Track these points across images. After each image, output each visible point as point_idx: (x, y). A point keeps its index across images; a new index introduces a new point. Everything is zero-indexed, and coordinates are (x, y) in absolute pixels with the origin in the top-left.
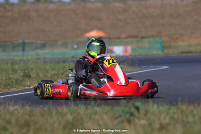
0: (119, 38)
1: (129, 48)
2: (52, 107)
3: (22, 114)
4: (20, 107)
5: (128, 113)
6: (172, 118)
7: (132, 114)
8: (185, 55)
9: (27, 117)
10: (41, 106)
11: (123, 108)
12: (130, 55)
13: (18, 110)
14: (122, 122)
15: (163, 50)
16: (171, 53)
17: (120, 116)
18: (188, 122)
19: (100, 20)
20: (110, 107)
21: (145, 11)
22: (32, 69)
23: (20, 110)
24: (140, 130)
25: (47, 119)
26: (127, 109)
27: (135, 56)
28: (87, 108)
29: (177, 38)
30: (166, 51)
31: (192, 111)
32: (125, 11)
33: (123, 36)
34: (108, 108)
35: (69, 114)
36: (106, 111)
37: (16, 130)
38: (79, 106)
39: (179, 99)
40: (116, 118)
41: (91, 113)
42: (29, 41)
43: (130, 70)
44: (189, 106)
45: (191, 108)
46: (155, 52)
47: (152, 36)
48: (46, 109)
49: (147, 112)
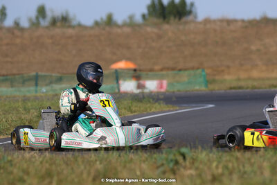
0: (151, 70)
1: (165, 83)
3: (41, 163)
4: (37, 154)
5: (172, 161)
6: (226, 167)
7: (177, 163)
8: (233, 91)
9: (47, 165)
11: (164, 156)
12: (167, 91)
13: (35, 157)
14: (164, 173)
15: (207, 86)
16: (216, 88)
17: (163, 165)
18: (245, 173)
19: (129, 48)
20: (149, 154)
21: (183, 38)
23: (37, 158)
24: (187, 181)
25: (72, 169)
26: (171, 157)
27: (174, 92)
28: (120, 156)
29: (223, 71)
30: (211, 87)
31: (249, 159)
32: (160, 37)
33: (157, 67)
34: (145, 155)
35: (98, 163)
36: (144, 158)
37: (35, 181)
40: (158, 168)
41: (125, 162)
42: (43, 74)
43: (168, 109)
44: (245, 152)
45: (248, 155)
46: (197, 87)
47: (193, 68)
48: (70, 156)
49: (194, 160)
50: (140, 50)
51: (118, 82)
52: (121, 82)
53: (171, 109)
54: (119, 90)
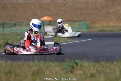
2: (24, 62)
3: (6, 66)
4: (4, 62)
5: (71, 66)
6: (97, 70)
7: (73, 67)
8: (101, 32)
9: (9, 68)
10: (17, 62)
11: (67, 64)
13: (3, 63)
14: (67, 72)
15: (87, 29)
16: (92, 31)
17: (66, 68)
18: (107, 73)
19: (49, 10)
20: (59, 62)
21: (76, 6)
22: (9, 39)
23: (4, 63)
24: (78, 76)
25: (22, 70)
26: (70, 64)
28: (45, 63)
29: (96, 22)
30: (90, 30)
31: (109, 66)
32: (65, 5)
35: (34, 67)
36: (57, 65)
37: (3, 75)
38: (40, 62)
39: (101, 59)
40: (64, 69)
41: (48, 66)
42: (7, 22)
43: (68, 41)
44: (106, 63)
45: (108, 64)
46: (83, 30)
47: (81, 21)
48: (20, 63)
49: (82, 66)
50: (55, 11)
51: (44, 27)
52: (45, 27)
53: (70, 41)
54: (44, 31)
